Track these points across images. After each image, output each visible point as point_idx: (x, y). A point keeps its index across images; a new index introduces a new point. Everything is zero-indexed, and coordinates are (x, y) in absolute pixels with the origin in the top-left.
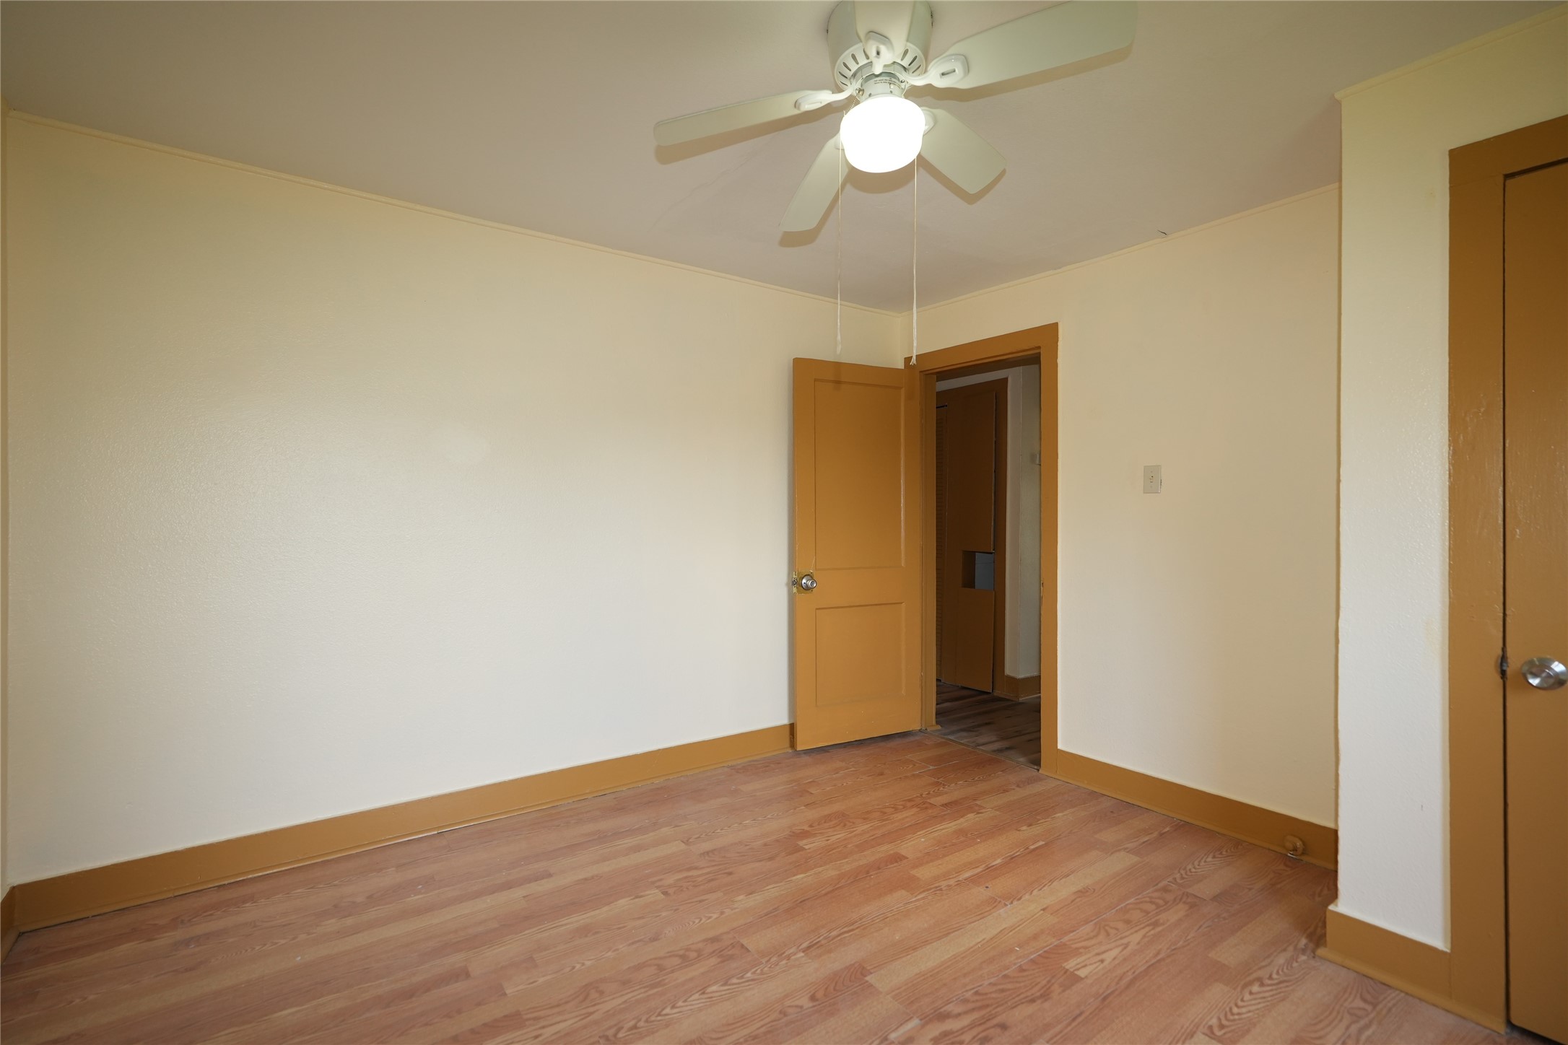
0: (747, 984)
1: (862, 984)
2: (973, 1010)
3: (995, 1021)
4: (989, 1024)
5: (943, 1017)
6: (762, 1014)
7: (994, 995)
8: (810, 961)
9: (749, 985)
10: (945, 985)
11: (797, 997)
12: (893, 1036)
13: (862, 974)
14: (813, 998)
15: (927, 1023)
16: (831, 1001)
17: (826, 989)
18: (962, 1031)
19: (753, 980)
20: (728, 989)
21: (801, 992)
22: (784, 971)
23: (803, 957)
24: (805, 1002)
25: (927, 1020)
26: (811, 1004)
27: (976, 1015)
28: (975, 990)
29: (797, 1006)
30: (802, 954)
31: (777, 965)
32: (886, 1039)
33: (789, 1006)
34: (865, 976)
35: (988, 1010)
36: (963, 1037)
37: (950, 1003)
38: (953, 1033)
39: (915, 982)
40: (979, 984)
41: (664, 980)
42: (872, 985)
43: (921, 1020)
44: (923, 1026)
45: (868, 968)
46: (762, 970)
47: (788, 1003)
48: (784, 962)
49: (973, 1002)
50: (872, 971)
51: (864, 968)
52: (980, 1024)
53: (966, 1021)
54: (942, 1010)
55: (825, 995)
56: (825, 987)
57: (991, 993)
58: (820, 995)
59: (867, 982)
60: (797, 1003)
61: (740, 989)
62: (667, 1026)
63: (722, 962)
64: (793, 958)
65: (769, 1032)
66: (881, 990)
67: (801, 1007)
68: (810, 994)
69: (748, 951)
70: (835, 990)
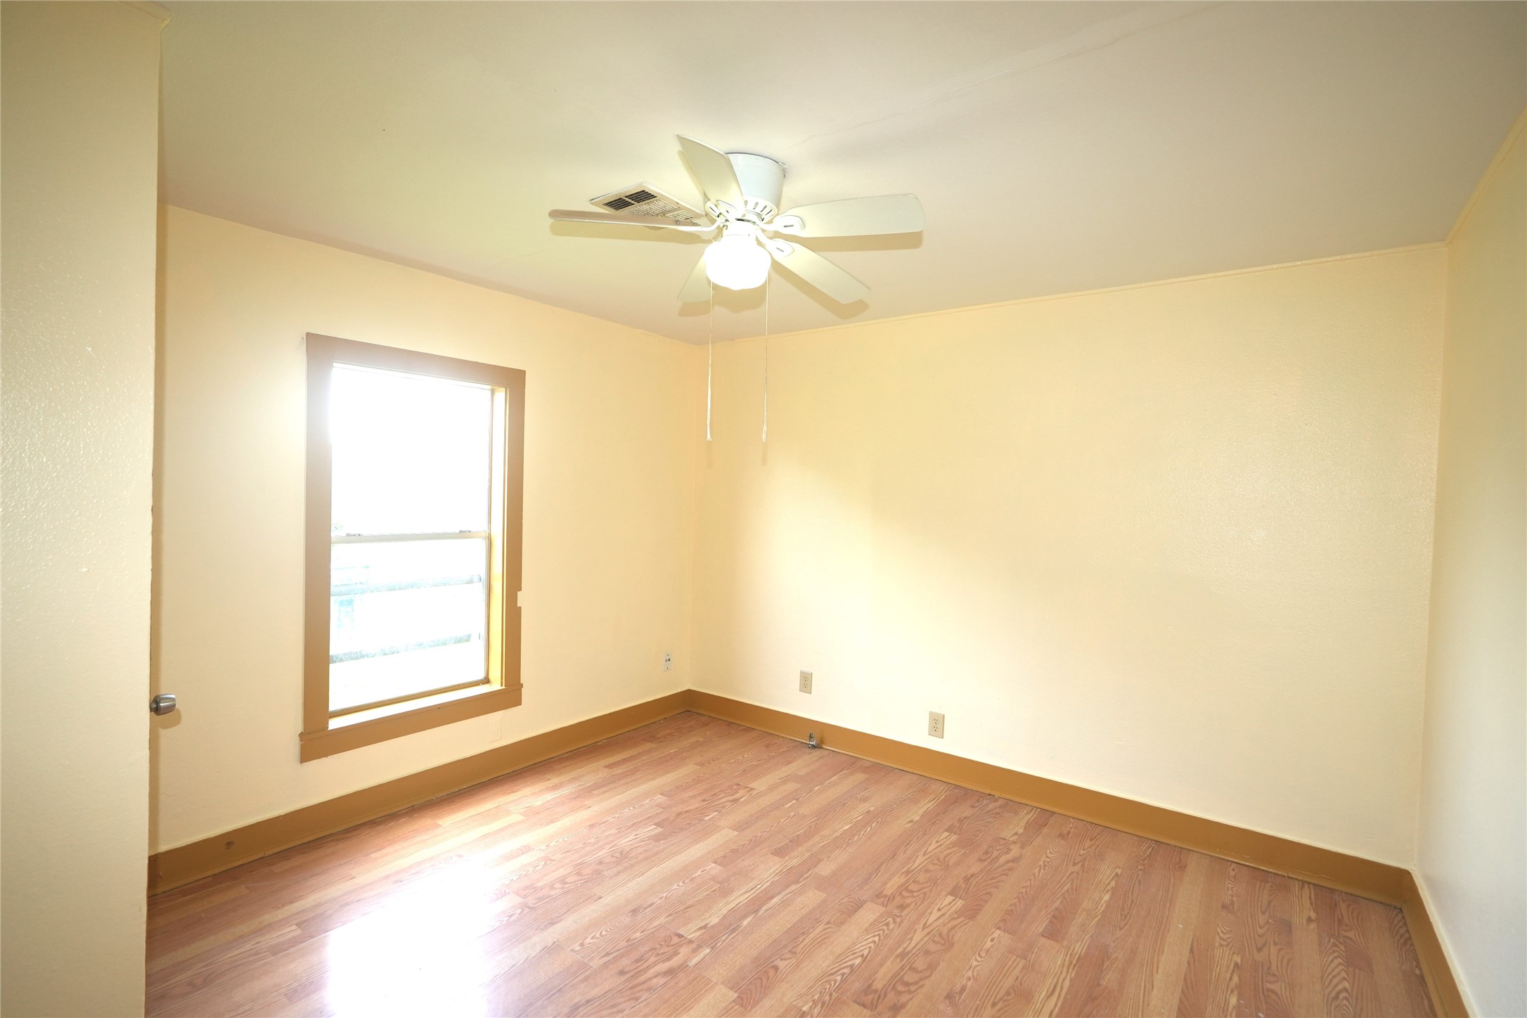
0: (835, 970)
1: (739, 988)
2: (643, 983)
3: (628, 976)
4: (633, 972)
5: (671, 972)
6: (807, 950)
7: (622, 1000)
8: (794, 1003)
9: (833, 969)
10: (666, 1002)
11: (788, 967)
12: (707, 951)
13: (742, 998)
14: (776, 968)
15: (682, 964)
16: (761, 969)
17: (768, 979)
18: (655, 964)
19: (833, 974)
20: (846, 962)
21: (787, 972)
22: (811, 988)
23: (802, 1006)
24: (781, 964)
25: (683, 967)
26: (776, 963)
27: (642, 979)
28: (639, 1002)
29: (785, 960)
30: (804, 1009)
31: (821, 992)
32: (712, 948)
33: (791, 958)
34: (738, 997)
35: (630, 986)
36: (655, 959)
37: (661, 986)
38: (662, 961)
39: (693, 999)
40: (634, 1008)
41: (902, 961)
42: (731, 989)
43: (688, 966)
44: (686, 961)
45: (737, 1007)
46: (831, 985)
47: (794, 960)
48: (816, 997)
49: (642, 990)
50: (734, 1004)
51: (742, 1006)
52: (640, 971)
53: (651, 972)
54: (670, 977)
55: (767, 973)
56: (770, 981)
57: (625, 1002)
58: (772, 972)
59: (735, 992)
60: (786, 962)
61: (837, 965)
62: (866, 930)
63: (870, 986)
64: (811, 1003)
65: (795, 938)
66: (722, 986)
67: (781, 959)
68: (779, 971)
69: (855, 1002)
70: (761, 979)
